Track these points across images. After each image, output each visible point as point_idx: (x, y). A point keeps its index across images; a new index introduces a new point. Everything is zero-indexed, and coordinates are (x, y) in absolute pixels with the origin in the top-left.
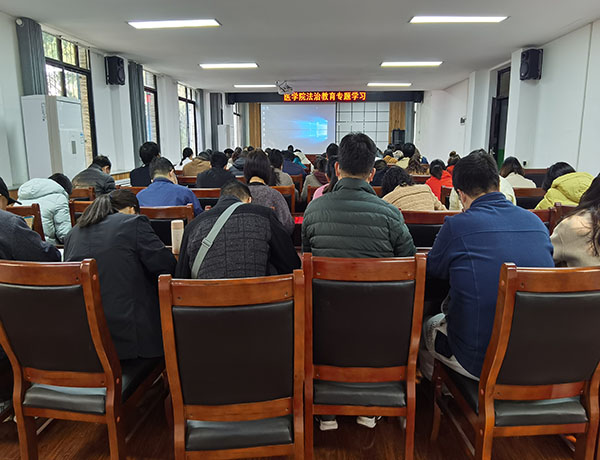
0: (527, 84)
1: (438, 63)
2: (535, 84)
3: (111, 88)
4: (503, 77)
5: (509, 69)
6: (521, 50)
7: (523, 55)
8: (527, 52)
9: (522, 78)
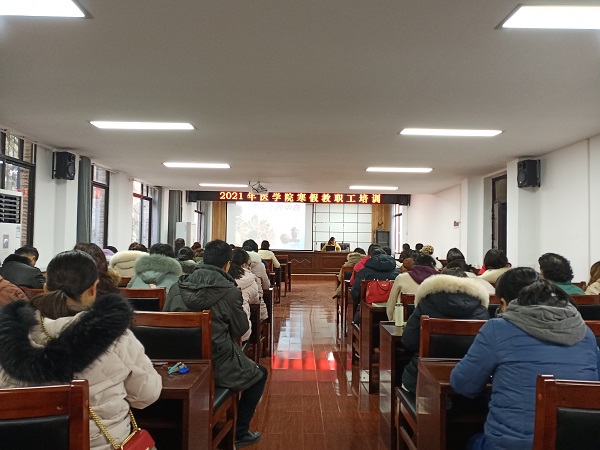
0: (525, 192)
1: (428, 170)
2: (534, 191)
3: (57, 183)
4: (498, 184)
5: (505, 177)
6: (517, 161)
7: (519, 165)
8: (524, 162)
9: (520, 186)
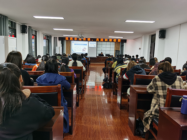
0: (161, 40)
1: (132, 32)
2: (163, 39)
3: (22, 35)
4: (153, 37)
5: (155, 35)
6: (159, 30)
9: (159, 38)
